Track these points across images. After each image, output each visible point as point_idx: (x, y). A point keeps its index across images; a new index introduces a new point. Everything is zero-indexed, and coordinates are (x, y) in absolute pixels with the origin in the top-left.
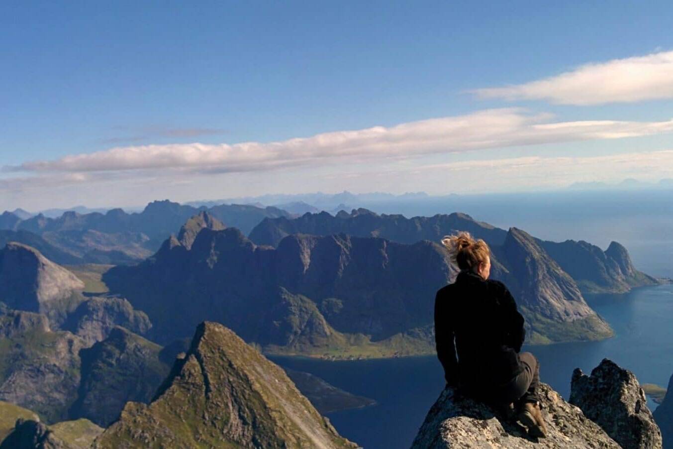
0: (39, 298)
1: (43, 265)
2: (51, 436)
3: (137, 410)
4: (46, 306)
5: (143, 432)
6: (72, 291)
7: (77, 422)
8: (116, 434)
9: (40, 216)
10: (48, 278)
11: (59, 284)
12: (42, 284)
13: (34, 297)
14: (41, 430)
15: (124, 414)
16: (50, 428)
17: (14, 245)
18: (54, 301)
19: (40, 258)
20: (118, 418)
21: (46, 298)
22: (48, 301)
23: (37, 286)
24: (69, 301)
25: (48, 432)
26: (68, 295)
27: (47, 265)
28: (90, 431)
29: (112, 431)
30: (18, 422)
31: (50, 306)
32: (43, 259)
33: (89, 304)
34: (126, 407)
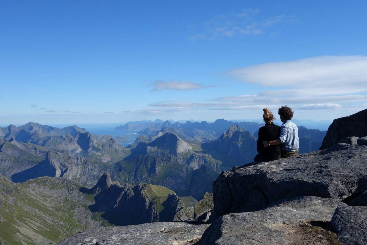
0: (177, 152)
1: (179, 140)
2: (180, 201)
3: (210, 196)
4: (179, 155)
5: (212, 204)
6: (188, 150)
7: (189, 197)
8: (202, 203)
9: (178, 122)
10: (180, 145)
11: (184, 147)
12: (178, 147)
13: (175, 151)
14: (177, 198)
15: (205, 196)
16: (180, 198)
17: (169, 132)
18: (182, 153)
19: (178, 138)
20: (203, 198)
21: (179, 152)
22: (180, 153)
23: (177, 148)
24: (187, 154)
25: (179, 199)
26: (187, 151)
27: (180, 140)
28: (193, 201)
29: (201, 202)
30: (169, 195)
31: (180, 154)
32: (179, 138)
33: (194, 155)
34: (206, 194)
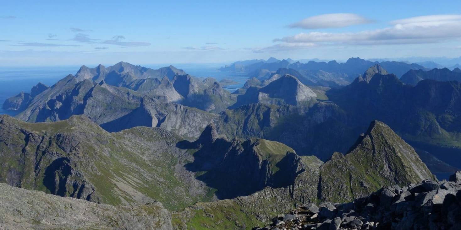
0: (297, 100)
1: (299, 85)
2: (301, 161)
3: (339, 156)
4: (300, 104)
5: (342, 166)
6: (312, 98)
7: (311, 156)
8: (330, 165)
9: (298, 62)
10: (301, 91)
11: (306, 94)
12: (299, 94)
13: (294, 99)
14: (297, 158)
15: (333, 157)
16: (300, 157)
17: (287, 75)
18: (303, 102)
19: (298, 82)
20: (330, 158)
21: (300, 100)
22: (300, 101)
23: (296, 94)
24: (309, 103)
25: (299, 159)
26: (309, 100)
27: (301, 85)
28: (316, 162)
29: (328, 163)
30: (287, 153)
31: (301, 104)
32: (300, 83)
33: (318, 104)
34: (334, 154)
